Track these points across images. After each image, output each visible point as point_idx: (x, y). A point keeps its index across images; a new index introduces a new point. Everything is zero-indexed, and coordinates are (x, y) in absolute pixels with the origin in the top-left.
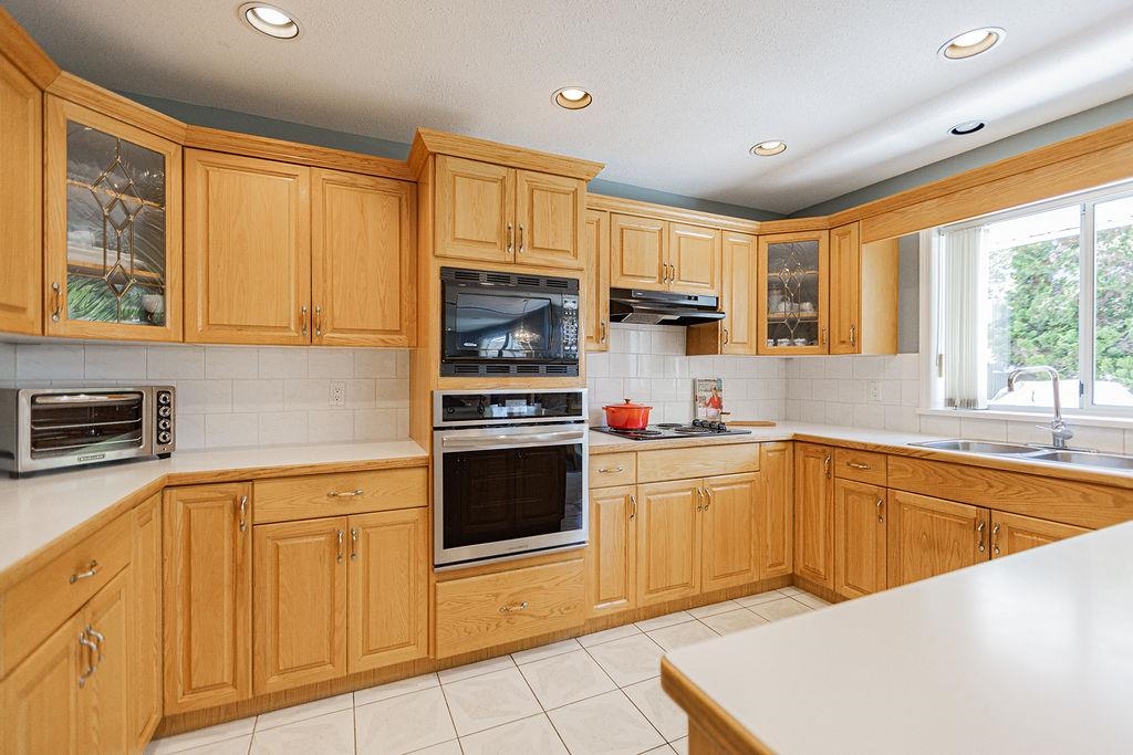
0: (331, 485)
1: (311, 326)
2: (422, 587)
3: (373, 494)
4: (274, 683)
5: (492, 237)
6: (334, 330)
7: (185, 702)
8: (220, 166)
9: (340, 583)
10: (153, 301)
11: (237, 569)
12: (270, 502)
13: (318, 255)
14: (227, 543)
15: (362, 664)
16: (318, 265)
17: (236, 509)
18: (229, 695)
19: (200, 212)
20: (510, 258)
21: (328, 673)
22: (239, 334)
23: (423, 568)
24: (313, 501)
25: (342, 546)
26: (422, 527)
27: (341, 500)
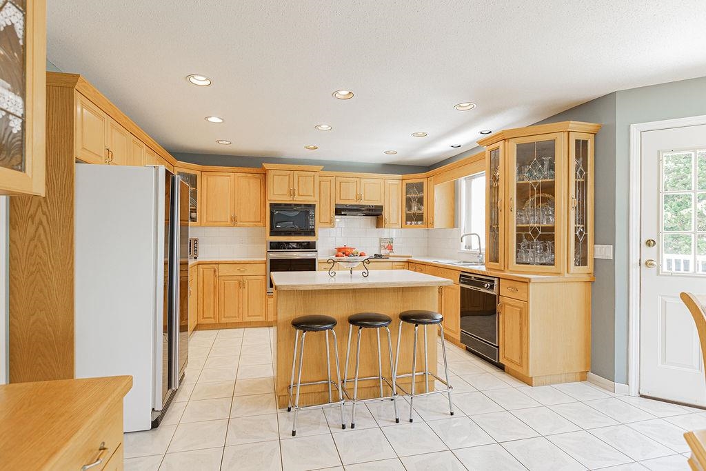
0: (239, 267)
1: (234, 220)
2: (264, 299)
3: (250, 270)
4: (224, 320)
5: (285, 193)
6: (241, 222)
7: (202, 321)
8: (210, 175)
9: (241, 295)
10: (193, 215)
11: (215, 287)
12: (223, 270)
13: (236, 199)
14: (212, 280)
15: (247, 319)
16: (236, 202)
17: (215, 271)
18: (212, 321)
19: (205, 187)
20: (292, 199)
21: (237, 320)
22: (215, 224)
23: (264, 294)
24: (233, 270)
25: (241, 285)
26: (264, 281)
27: (242, 271)
